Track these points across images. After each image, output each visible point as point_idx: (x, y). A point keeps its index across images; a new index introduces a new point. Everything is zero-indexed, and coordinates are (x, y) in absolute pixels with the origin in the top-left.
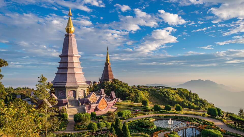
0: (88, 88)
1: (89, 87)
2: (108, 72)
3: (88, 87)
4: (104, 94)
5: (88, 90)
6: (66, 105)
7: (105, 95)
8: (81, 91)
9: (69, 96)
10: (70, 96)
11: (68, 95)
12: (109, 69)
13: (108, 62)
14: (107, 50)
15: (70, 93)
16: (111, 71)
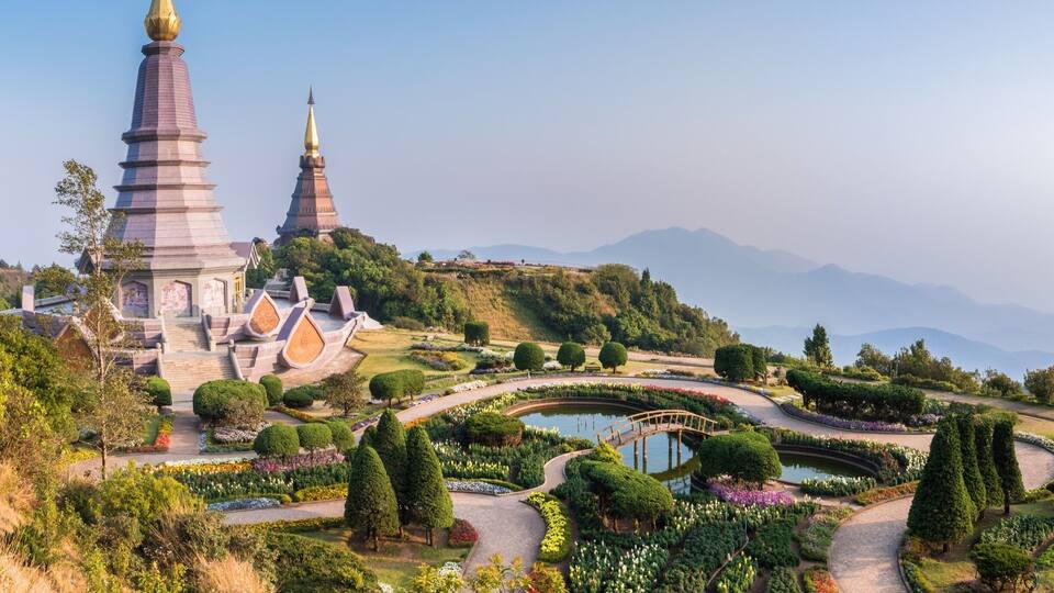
0: (239, 274)
1: (245, 269)
2: (314, 197)
3: (241, 269)
4: (305, 299)
5: (240, 280)
6: (159, 345)
7: (311, 302)
8: (213, 283)
9: (164, 304)
10: (170, 304)
11: (163, 301)
12: (319, 186)
13: (315, 155)
14: (311, 102)
15: (170, 294)
16: (327, 194)
